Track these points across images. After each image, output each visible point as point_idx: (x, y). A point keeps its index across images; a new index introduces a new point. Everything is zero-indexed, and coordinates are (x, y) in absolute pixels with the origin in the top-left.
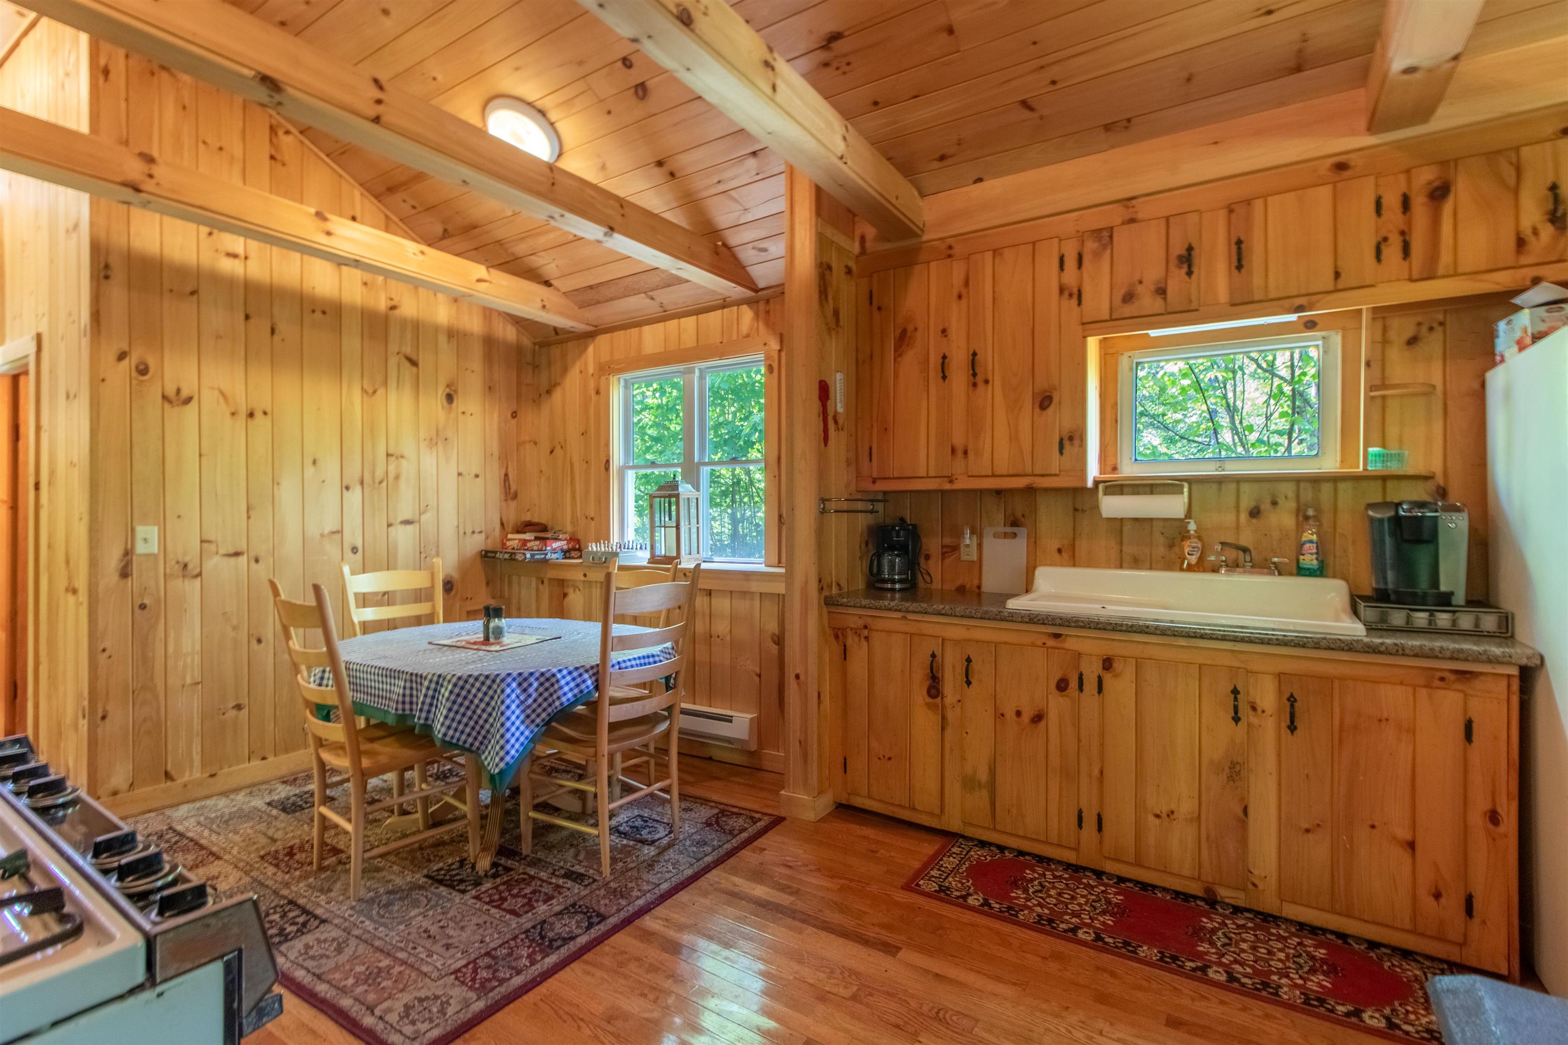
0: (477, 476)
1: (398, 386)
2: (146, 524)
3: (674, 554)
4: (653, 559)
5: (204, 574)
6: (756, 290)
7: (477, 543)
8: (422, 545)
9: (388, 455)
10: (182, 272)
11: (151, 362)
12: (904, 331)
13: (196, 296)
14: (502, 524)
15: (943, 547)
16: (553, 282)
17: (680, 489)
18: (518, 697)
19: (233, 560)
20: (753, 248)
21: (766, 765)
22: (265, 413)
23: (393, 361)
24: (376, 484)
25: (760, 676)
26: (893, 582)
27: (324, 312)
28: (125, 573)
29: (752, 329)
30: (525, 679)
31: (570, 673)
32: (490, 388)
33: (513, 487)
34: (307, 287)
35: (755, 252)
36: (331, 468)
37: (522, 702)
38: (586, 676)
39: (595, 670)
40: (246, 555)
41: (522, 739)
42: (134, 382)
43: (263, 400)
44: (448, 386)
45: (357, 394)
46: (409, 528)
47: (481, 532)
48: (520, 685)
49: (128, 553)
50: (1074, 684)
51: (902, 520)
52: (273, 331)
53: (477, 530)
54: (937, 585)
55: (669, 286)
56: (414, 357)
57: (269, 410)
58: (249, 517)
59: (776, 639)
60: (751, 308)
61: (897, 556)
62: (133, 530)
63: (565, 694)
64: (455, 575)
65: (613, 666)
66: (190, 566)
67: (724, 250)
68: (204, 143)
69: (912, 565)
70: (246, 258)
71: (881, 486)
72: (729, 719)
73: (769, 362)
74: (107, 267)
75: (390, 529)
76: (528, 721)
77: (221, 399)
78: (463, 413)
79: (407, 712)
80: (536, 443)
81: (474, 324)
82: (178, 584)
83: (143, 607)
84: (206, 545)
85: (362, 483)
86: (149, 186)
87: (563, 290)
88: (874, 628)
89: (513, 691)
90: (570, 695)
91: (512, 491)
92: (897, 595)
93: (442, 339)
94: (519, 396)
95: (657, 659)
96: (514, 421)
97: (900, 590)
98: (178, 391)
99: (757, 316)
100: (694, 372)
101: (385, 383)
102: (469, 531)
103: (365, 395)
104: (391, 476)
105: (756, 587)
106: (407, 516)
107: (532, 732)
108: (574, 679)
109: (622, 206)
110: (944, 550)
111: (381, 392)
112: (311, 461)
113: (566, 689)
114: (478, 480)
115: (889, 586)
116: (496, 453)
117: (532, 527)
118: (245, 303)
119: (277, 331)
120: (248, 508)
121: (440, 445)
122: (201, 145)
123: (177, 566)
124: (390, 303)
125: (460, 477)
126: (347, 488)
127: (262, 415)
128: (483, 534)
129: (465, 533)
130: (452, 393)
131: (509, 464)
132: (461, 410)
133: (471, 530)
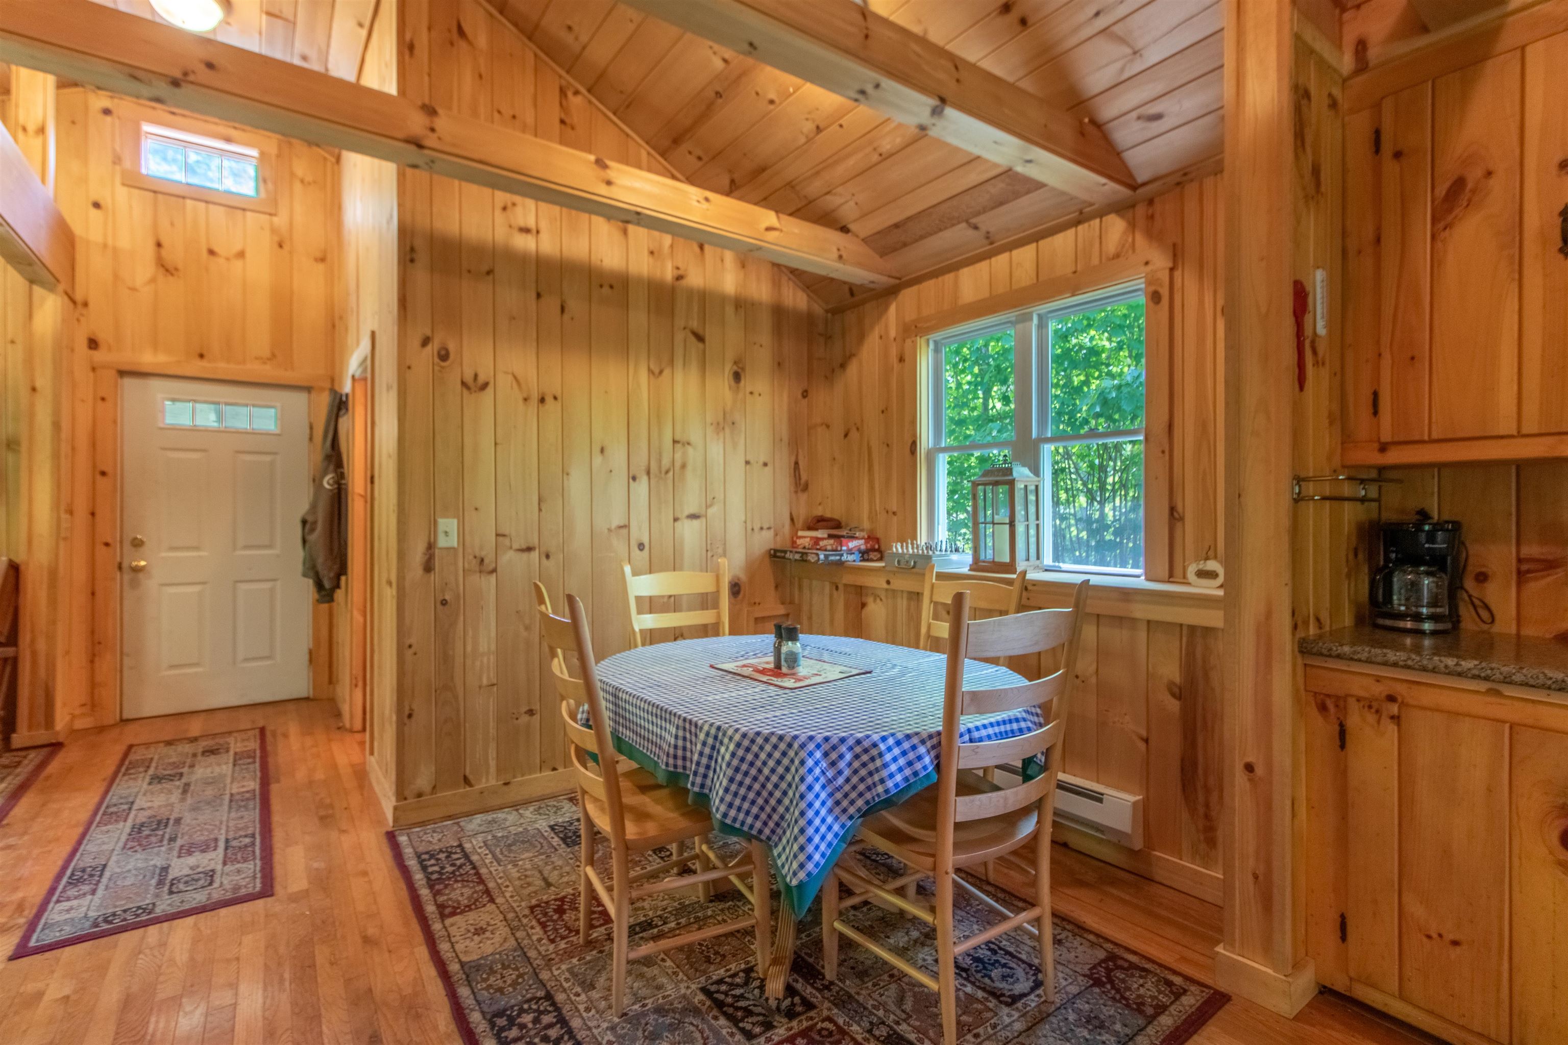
0: (765, 464)
1: (684, 365)
2: (447, 517)
3: (1007, 559)
4: (977, 565)
5: (498, 570)
6: (1134, 187)
7: (764, 541)
8: (709, 542)
9: (675, 442)
10: (477, 251)
11: (452, 347)
12: (1460, 183)
13: (491, 277)
14: (792, 519)
15: (1520, 560)
16: (852, 227)
17: (1015, 474)
18: (823, 773)
19: (525, 556)
20: (1139, 118)
21: (1160, 874)
22: (555, 398)
23: (679, 336)
24: (663, 475)
25: (1146, 741)
26: (1418, 617)
27: (611, 287)
28: (428, 567)
29: (1123, 246)
30: (834, 748)
31: (898, 743)
32: (779, 364)
33: (804, 477)
34: (595, 259)
35: (1140, 124)
36: (618, 456)
37: (830, 781)
38: (922, 750)
39: (935, 741)
40: (537, 550)
41: (830, 837)
42: (436, 368)
43: (554, 383)
44: (735, 363)
45: (643, 375)
46: (696, 523)
47: (769, 528)
48: (826, 754)
49: (431, 546)
51: (1424, 515)
52: (563, 309)
53: (765, 526)
54: (1507, 626)
55: (1001, 204)
56: (701, 332)
57: (559, 395)
58: (540, 510)
59: (1177, 690)
60: (1122, 216)
61: (1428, 574)
62: (435, 522)
63: (891, 776)
64: (743, 577)
65: (961, 735)
66: (486, 561)
67: (1091, 129)
68: (499, 112)
69: (1454, 589)
70: (538, 232)
71: (1394, 457)
72: (1098, 798)
73: (1152, 289)
74: (412, 249)
75: (676, 524)
76: (837, 810)
77: (515, 384)
78: (751, 393)
79: (680, 770)
80: (828, 426)
81: (763, 291)
82: (475, 578)
83: (444, 603)
84: (501, 539)
85: (648, 473)
86: (431, 141)
87: (863, 235)
88: (1411, 702)
89: (817, 763)
90: (899, 778)
91: (803, 481)
92: (1427, 642)
93: (730, 310)
94: (810, 372)
95: (1023, 725)
96: (805, 402)
97: (1434, 633)
98: (476, 376)
99: (1132, 226)
100: (1031, 319)
101: (672, 362)
102: (757, 528)
103: (651, 376)
104: (678, 465)
105: (1140, 611)
106: (693, 510)
107: (843, 826)
108: (904, 753)
109: (956, 68)
110: (1525, 567)
111: (667, 372)
112: (599, 449)
113: (893, 768)
114: (766, 469)
115: (1409, 625)
116: (786, 437)
117: (824, 523)
118: (537, 282)
119: (566, 310)
120: (540, 500)
121: (727, 430)
122: (496, 115)
123: (474, 561)
124: (676, 273)
125: (748, 467)
126: (634, 479)
127: (552, 400)
128: (772, 530)
129: (753, 529)
130: (740, 371)
131: (800, 451)
132: (748, 390)
133: (759, 526)
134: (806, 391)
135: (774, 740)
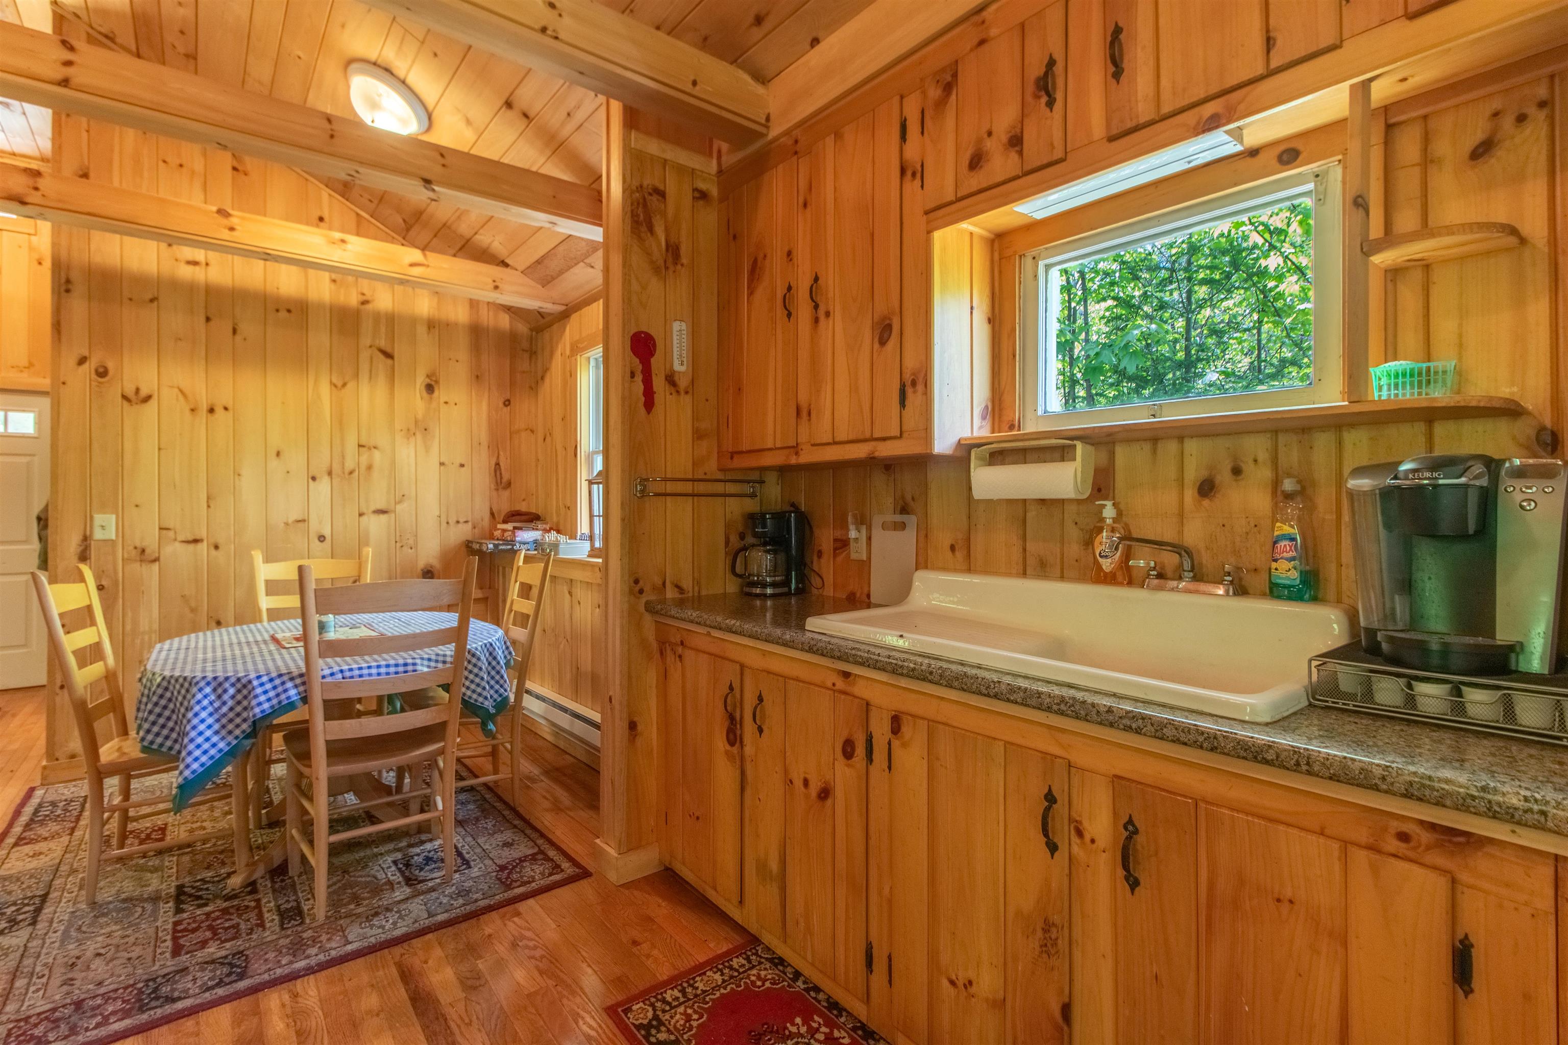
0: (462, 466)
1: (370, 378)
2: (105, 513)
4: (592, 552)
5: (162, 559)
7: (460, 533)
8: (398, 534)
9: (360, 446)
10: (140, 281)
11: (111, 365)
12: (756, 261)
13: (156, 303)
14: (492, 514)
15: (835, 541)
16: (508, 261)
18: (211, 703)
19: (191, 547)
22: (226, 409)
23: (365, 355)
24: (347, 476)
26: (765, 585)
27: (289, 311)
28: (83, 557)
30: (220, 684)
31: (270, 680)
32: (477, 377)
33: (506, 477)
34: (270, 288)
36: (296, 460)
37: (217, 710)
38: (289, 684)
40: (205, 543)
41: (212, 751)
42: (94, 384)
43: (224, 395)
44: (428, 376)
45: (325, 389)
46: (383, 518)
47: (466, 522)
48: (215, 690)
49: (86, 539)
50: (860, 751)
51: (795, 505)
52: (235, 331)
53: (462, 520)
54: (829, 591)
56: (389, 350)
57: (230, 406)
58: (209, 506)
62: (92, 517)
63: (260, 704)
64: (437, 563)
66: (148, 551)
68: (164, 162)
69: (797, 564)
70: (207, 264)
74: (68, 281)
75: (361, 519)
77: (181, 398)
78: (446, 403)
80: (532, 431)
81: (460, 315)
82: (137, 568)
83: (101, 588)
84: (164, 532)
85: (330, 473)
86: (34, 197)
87: (520, 269)
88: (687, 645)
89: (205, 697)
90: (266, 706)
91: (505, 480)
93: (421, 330)
94: (513, 383)
96: (506, 410)
101: (356, 376)
102: (452, 521)
103: (333, 388)
104: (363, 466)
106: (379, 506)
107: (228, 744)
108: (275, 688)
109: (442, 156)
110: (836, 546)
111: (351, 385)
112: (274, 454)
113: (262, 698)
114: (463, 469)
116: (485, 444)
117: (518, 518)
118: (206, 308)
119: (238, 332)
120: (208, 498)
121: (419, 436)
122: (161, 164)
123: (134, 552)
124: (362, 298)
125: (442, 468)
126: (314, 479)
127: (223, 410)
128: (470, 524)
129: (448, 523)
130: (433, 383)
131: (501, 453)
132: (442, 400)
133: (455, 520)
134: (509, 400)
135: (181, 680)
